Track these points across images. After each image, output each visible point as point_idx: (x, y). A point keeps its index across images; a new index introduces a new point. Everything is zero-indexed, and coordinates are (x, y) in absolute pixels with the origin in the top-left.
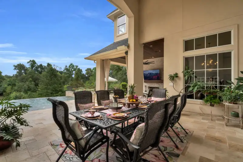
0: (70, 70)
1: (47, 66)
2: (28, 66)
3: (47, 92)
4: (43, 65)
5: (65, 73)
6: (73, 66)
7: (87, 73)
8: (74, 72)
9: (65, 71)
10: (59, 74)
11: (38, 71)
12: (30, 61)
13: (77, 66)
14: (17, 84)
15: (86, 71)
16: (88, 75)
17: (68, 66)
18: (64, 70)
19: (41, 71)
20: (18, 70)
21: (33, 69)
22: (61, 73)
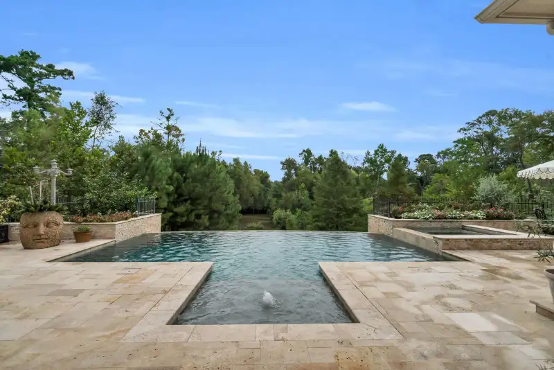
0: (376, 161)
1: (330, 155)
2: (300, 161)
3: (328, 212)
4: (323, 156)
5: (366, 170)
6: (385, 150)
7: (421, 168)
8: (386, 165)
9: (366, 165)
10: (353, 172)
11: (315, 169)
12: (304, 151)
13: (393, 152)
14: (283, 194)
15: (417, 163)
16: (422, 171)
17: (372, 153)
18: (363, 164)
19: (321, 169)
20: (286, 170)
21: (309, 166)
22: (357, 170)
